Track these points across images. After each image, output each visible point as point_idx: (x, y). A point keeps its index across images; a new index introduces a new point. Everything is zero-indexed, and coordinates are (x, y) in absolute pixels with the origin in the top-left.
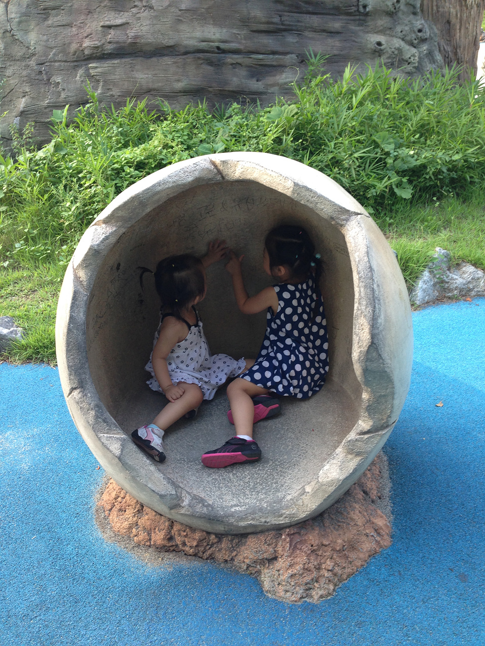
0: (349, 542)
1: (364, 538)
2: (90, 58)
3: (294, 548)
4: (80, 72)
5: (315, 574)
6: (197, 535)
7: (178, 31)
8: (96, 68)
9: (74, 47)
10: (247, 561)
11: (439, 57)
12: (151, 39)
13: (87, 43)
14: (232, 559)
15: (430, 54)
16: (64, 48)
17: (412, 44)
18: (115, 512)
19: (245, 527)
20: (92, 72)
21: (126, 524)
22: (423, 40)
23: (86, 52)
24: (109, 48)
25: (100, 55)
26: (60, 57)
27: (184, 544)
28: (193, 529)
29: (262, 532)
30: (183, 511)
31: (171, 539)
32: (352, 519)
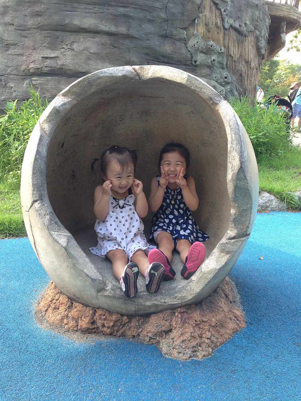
0: (220, 321)
1: (229, 320)
2: (33, 74)
3: (184, 322)
4: (27, 82)
5: (199, 340)
6: (114, 318)
7: (88, 64)
8: (36, 80)
9: (23, 67)
10: (150, 335)
11: (236, 93)
12: (71, 67)
13: (32, 66)
14: (139, 335)
15: (231, 91)
16: (17, 68)
17: (222, 85)
18: (50, 310)
19: (150, 307)
20: (34, 82)
21: (59, 317)
22: (228, 83)
23: (31, 71)
24: (45, 70)
25: (39, 73)
26: (14, 72)
27: (103, 326)
28: (111, 313)
29: (161, 311)
30: (106, 293)
31: (93, 323)
32: (220, 307)
